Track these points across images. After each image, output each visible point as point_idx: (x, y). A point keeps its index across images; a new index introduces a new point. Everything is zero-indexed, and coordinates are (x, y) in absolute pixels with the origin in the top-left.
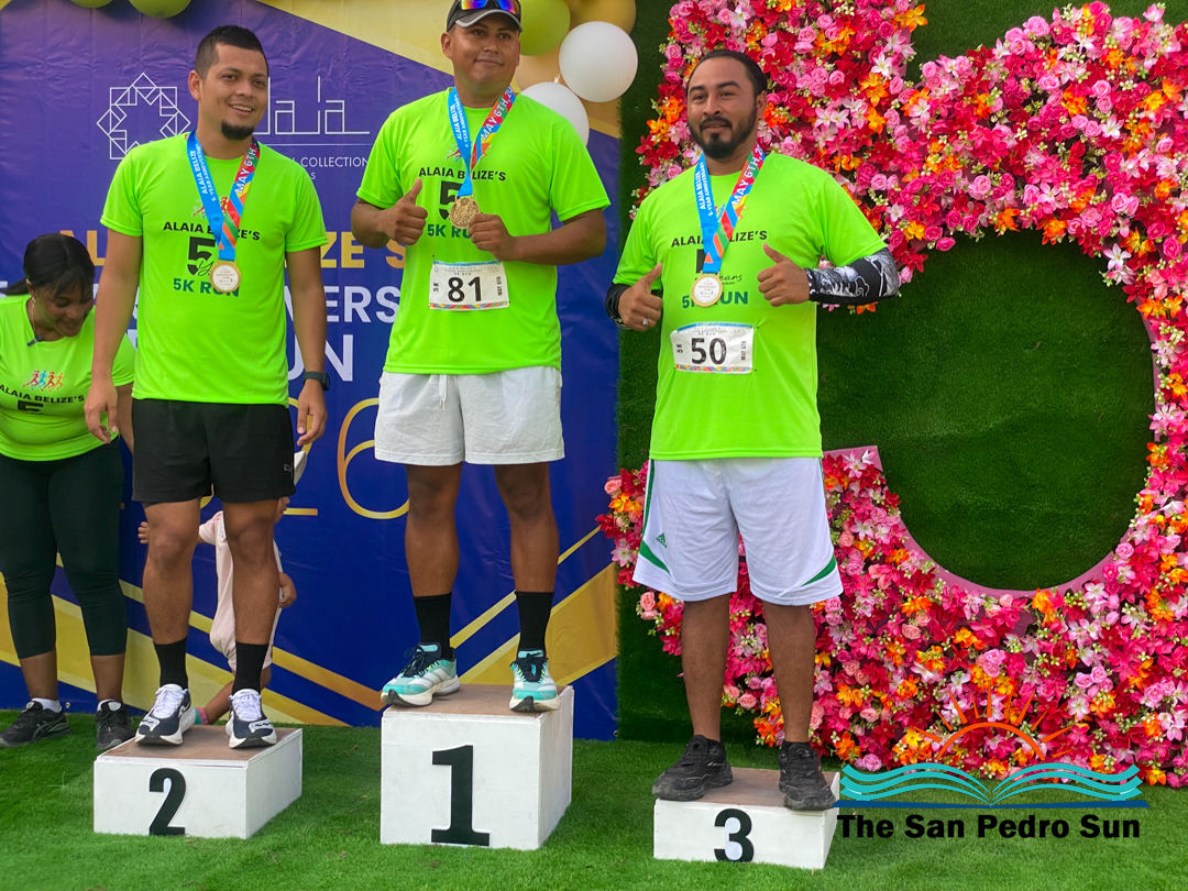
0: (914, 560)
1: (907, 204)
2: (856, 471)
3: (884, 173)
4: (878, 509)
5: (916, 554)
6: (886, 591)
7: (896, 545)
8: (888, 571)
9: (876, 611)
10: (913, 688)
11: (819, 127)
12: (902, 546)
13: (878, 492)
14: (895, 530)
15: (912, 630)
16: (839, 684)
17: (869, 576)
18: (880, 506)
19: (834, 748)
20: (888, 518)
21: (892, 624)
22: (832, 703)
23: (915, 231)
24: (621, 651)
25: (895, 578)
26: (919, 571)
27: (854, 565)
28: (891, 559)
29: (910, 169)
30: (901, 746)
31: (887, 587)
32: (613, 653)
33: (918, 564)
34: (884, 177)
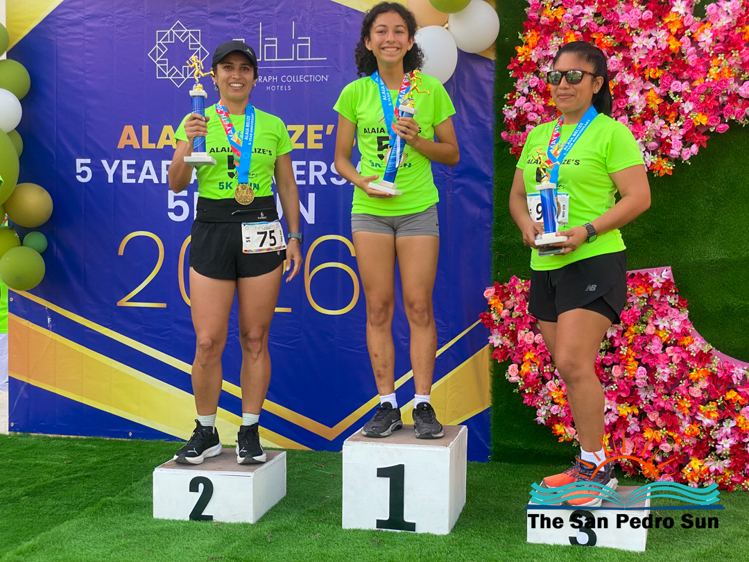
0: (697, 344)
1: (696, 101)
2: (658, 283)
3: (680, 80)
4: (673, 309)
5: (699, 339)
6: (677, 365)
7: (685, 333)
8: (680, 351)
9: (671, 378)
10: (696, 429)
11: (635, 49)
12: (689, 334)
13: (673, 297)
14: (684, 324)
15: (696, 391)
16: (644, 427)
17: (667, 354)
18: (674, 307)
19: (641, 470)
20: (680, 315)
21: (683, 386)
22: (640, 440)
23: (700, 119)
24: (493, 403)
25: (684, 356)
26: (701, 351)
27: (656, 347)
28: (681, 343)
29: (698, 77)
30: (688, 468)
31: (678, 362)
32: (488, 405)
33: (700, 346)
34: (679, 83)
